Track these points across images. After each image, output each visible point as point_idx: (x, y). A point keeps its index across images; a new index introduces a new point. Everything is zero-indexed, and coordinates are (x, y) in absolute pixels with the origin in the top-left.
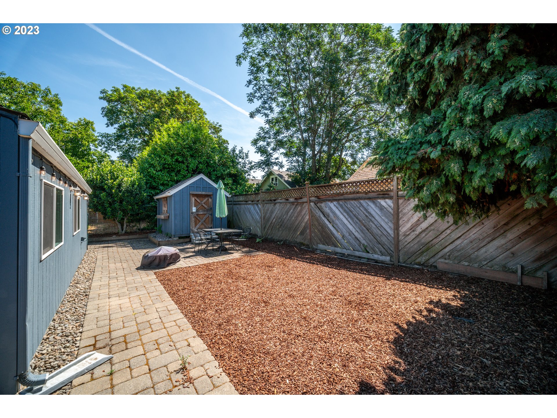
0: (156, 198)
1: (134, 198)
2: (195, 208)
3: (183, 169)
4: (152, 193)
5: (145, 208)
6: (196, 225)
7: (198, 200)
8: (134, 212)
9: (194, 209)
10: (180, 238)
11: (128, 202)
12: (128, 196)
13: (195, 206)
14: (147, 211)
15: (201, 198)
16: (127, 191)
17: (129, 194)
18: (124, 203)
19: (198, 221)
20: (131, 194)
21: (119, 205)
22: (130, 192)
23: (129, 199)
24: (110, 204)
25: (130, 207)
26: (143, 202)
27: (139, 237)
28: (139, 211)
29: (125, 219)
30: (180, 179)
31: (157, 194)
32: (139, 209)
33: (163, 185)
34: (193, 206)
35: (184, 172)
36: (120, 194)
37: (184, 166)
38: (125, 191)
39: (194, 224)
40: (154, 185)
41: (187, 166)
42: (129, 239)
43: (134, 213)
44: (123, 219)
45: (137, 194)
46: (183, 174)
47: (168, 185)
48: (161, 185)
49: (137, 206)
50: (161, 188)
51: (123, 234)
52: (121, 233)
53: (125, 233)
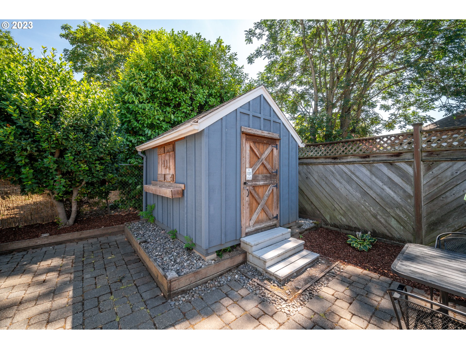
0: (140, 148)
1: (95, 145)
2: (251, 169)
3: (185, 102)
4: (131, 141)
5: (117, 169)
6: (252, 212)
7: (255, 151)
8: (94, 177)
9: (249, 174)
10: (220, 253)
11: (78, 153)
12: (77, 140)
13: (251, 167)
14: (121, 176)
15: (261, 146)
16: (76, 128)
17: (81, 135)
18: (69, 156)
19: (255, 204)
20: (87, 136)
21: (56, 162)
22: (82, 130)
23: (81, 148)
24: (31, 158)
25: (84, 167)
26: (114, 156)
27: (104, 232)
28: (105, 175)
29: (75, 193)
30: (180, 119)
31: (142, 142)
32: (105, 171)
33: (152, 126)
34: (248, 165)
35: (185, 108)
36: (58, 134)
37: (186, 97)
38: (71, 126)
39: (248, 210)
40: (136, 127)
41: (192, 99)
42: (81, 239)
43: (95, 180)
44: (69, 193)
45: (99, 137)
46: (185, 110)
47: (160, 128)
48: (147, 127)
49: (101, 164)
50: (148, 132)
51: (68, 228)
52: (65, 225)
53: (73, 225)
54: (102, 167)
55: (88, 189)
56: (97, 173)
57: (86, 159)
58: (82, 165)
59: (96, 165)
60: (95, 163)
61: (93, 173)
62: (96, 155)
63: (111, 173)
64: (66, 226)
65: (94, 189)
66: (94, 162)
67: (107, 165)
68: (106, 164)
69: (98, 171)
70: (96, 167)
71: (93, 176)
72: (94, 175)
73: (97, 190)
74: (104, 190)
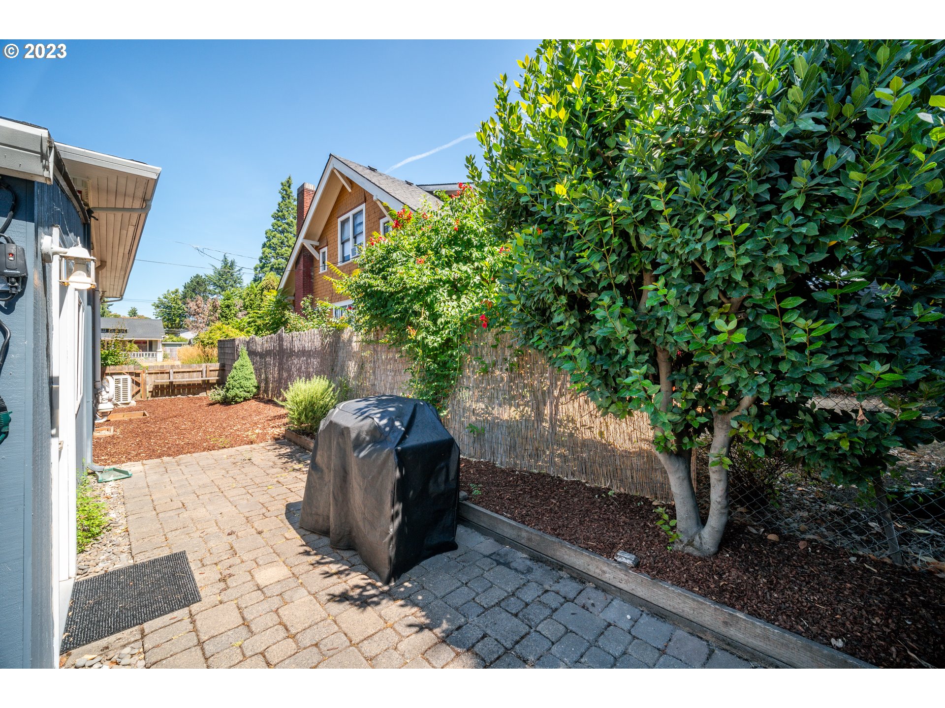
51: (696, 559)
52: (690, 543)
53: (716, 554)
54: (821, 328)
55: (768, 430)
56: (793, 356)
57: (735, 296)
58: (720, 324)
59: (787, 319)
60: (784, 311)
61: (777, 360)
62: (778, 267)
63: (885, 359)
64: (690, 549)
65: (793, 430)
66: (775, 306)
67: (858, 316)
68: (850, 309)
69: (800, 348)
70: (788, 326)
71: (778, 373)
72: (784, 367)
73: (811, 439)
74: (845, 445)
